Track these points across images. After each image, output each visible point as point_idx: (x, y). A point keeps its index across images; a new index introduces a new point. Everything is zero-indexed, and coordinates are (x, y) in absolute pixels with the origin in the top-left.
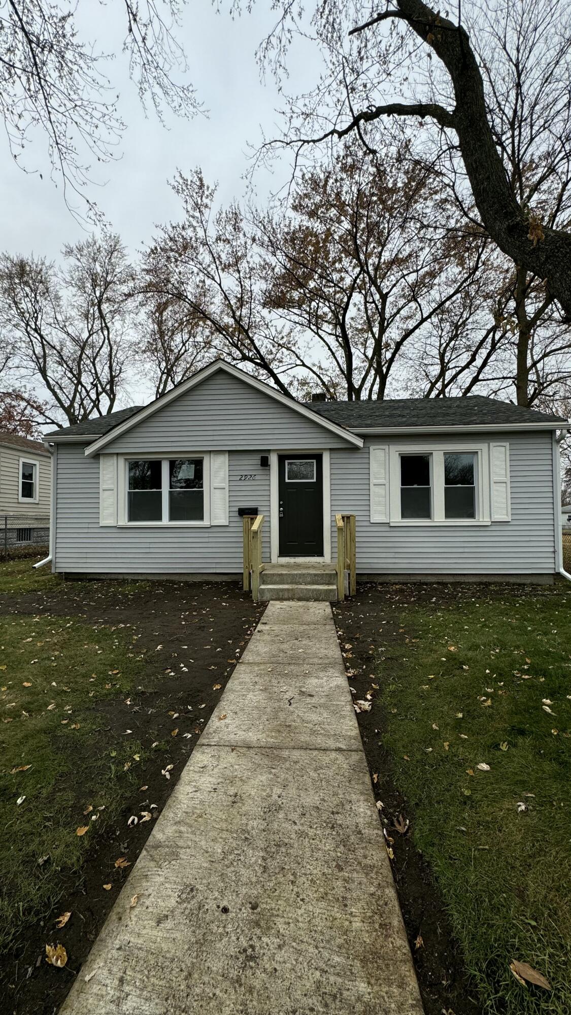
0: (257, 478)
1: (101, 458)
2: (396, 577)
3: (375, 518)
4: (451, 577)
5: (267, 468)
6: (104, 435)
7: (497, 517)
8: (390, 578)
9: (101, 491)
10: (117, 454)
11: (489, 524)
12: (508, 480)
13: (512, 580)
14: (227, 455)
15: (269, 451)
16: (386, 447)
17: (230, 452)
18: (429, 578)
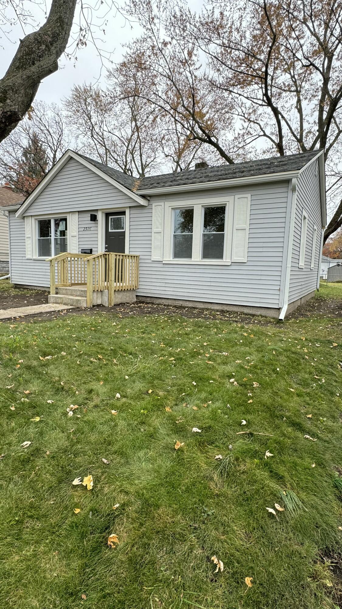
0: (92, 229)
1: (25, 218)
2: (167, 301)
3: (155, 258)
4: (201, 304)
5: (96, 222)
6: (22, 205)
7: (236, 259)
8: (163, 301)
9: (26, 239)
10: (31, 216)
11: (229, 264)
12: (247, 227)
13: (246, 311)
14: (77, 213)
15: (97, 210)
16: (162, 204)
17: (78, 212)
18: (188, 303)
